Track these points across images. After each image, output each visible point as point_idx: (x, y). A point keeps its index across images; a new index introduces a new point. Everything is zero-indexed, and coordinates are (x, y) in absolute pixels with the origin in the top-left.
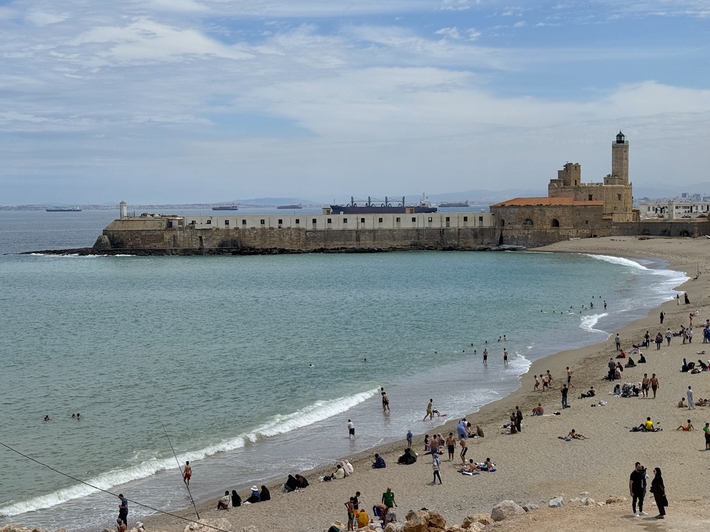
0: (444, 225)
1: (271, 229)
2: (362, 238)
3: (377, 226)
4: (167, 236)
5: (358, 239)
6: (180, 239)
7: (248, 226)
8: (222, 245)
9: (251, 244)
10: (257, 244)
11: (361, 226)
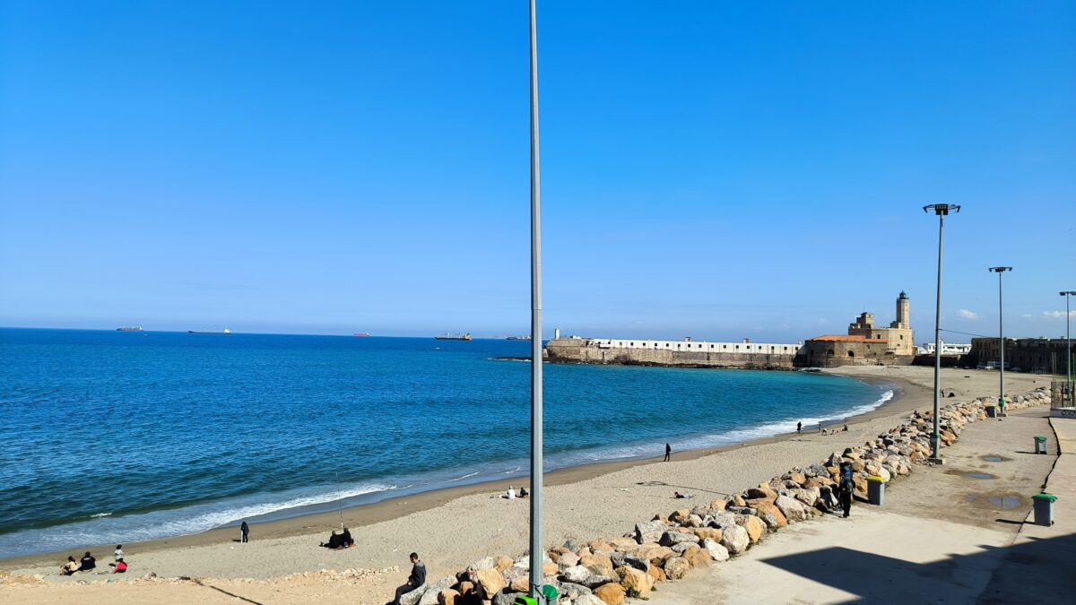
0: (770, 352)
1: (649, 349)
2: (711, 358)
3: (722, 350)
4: (583, 351)
5: (708, 359)
6: (590, 353)
7: (634, 347)
8: (617, 358)
9: (636, 359)
10: (640, 359)
11: (711, 350)
